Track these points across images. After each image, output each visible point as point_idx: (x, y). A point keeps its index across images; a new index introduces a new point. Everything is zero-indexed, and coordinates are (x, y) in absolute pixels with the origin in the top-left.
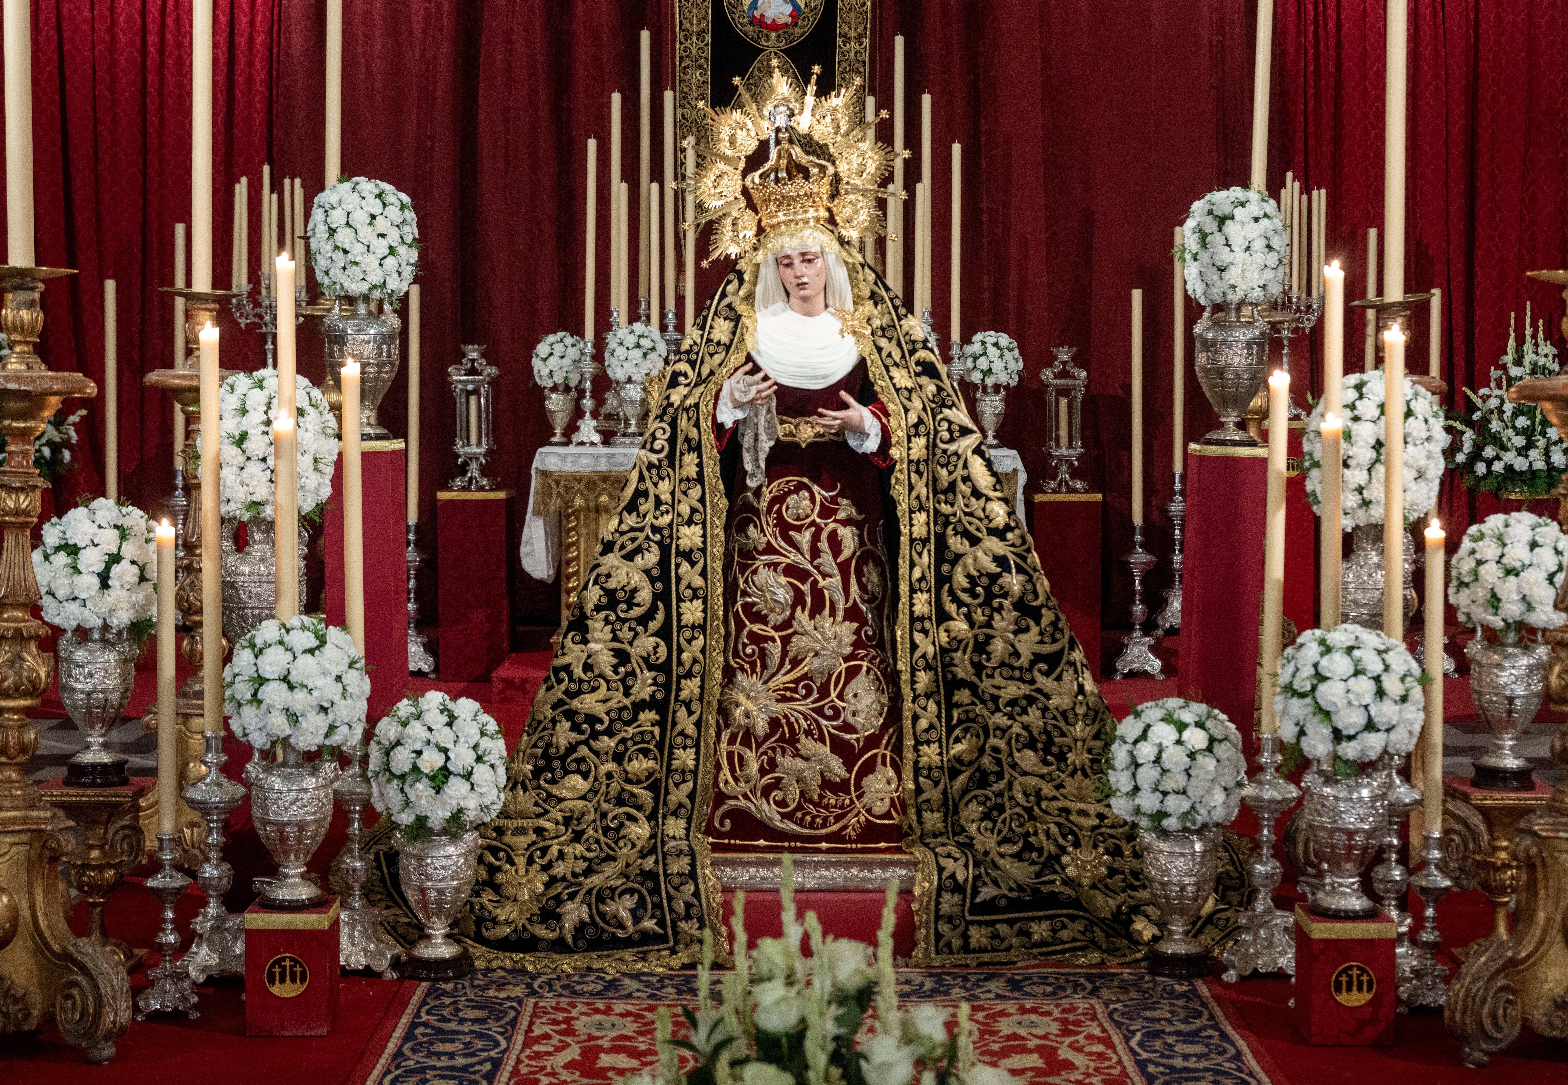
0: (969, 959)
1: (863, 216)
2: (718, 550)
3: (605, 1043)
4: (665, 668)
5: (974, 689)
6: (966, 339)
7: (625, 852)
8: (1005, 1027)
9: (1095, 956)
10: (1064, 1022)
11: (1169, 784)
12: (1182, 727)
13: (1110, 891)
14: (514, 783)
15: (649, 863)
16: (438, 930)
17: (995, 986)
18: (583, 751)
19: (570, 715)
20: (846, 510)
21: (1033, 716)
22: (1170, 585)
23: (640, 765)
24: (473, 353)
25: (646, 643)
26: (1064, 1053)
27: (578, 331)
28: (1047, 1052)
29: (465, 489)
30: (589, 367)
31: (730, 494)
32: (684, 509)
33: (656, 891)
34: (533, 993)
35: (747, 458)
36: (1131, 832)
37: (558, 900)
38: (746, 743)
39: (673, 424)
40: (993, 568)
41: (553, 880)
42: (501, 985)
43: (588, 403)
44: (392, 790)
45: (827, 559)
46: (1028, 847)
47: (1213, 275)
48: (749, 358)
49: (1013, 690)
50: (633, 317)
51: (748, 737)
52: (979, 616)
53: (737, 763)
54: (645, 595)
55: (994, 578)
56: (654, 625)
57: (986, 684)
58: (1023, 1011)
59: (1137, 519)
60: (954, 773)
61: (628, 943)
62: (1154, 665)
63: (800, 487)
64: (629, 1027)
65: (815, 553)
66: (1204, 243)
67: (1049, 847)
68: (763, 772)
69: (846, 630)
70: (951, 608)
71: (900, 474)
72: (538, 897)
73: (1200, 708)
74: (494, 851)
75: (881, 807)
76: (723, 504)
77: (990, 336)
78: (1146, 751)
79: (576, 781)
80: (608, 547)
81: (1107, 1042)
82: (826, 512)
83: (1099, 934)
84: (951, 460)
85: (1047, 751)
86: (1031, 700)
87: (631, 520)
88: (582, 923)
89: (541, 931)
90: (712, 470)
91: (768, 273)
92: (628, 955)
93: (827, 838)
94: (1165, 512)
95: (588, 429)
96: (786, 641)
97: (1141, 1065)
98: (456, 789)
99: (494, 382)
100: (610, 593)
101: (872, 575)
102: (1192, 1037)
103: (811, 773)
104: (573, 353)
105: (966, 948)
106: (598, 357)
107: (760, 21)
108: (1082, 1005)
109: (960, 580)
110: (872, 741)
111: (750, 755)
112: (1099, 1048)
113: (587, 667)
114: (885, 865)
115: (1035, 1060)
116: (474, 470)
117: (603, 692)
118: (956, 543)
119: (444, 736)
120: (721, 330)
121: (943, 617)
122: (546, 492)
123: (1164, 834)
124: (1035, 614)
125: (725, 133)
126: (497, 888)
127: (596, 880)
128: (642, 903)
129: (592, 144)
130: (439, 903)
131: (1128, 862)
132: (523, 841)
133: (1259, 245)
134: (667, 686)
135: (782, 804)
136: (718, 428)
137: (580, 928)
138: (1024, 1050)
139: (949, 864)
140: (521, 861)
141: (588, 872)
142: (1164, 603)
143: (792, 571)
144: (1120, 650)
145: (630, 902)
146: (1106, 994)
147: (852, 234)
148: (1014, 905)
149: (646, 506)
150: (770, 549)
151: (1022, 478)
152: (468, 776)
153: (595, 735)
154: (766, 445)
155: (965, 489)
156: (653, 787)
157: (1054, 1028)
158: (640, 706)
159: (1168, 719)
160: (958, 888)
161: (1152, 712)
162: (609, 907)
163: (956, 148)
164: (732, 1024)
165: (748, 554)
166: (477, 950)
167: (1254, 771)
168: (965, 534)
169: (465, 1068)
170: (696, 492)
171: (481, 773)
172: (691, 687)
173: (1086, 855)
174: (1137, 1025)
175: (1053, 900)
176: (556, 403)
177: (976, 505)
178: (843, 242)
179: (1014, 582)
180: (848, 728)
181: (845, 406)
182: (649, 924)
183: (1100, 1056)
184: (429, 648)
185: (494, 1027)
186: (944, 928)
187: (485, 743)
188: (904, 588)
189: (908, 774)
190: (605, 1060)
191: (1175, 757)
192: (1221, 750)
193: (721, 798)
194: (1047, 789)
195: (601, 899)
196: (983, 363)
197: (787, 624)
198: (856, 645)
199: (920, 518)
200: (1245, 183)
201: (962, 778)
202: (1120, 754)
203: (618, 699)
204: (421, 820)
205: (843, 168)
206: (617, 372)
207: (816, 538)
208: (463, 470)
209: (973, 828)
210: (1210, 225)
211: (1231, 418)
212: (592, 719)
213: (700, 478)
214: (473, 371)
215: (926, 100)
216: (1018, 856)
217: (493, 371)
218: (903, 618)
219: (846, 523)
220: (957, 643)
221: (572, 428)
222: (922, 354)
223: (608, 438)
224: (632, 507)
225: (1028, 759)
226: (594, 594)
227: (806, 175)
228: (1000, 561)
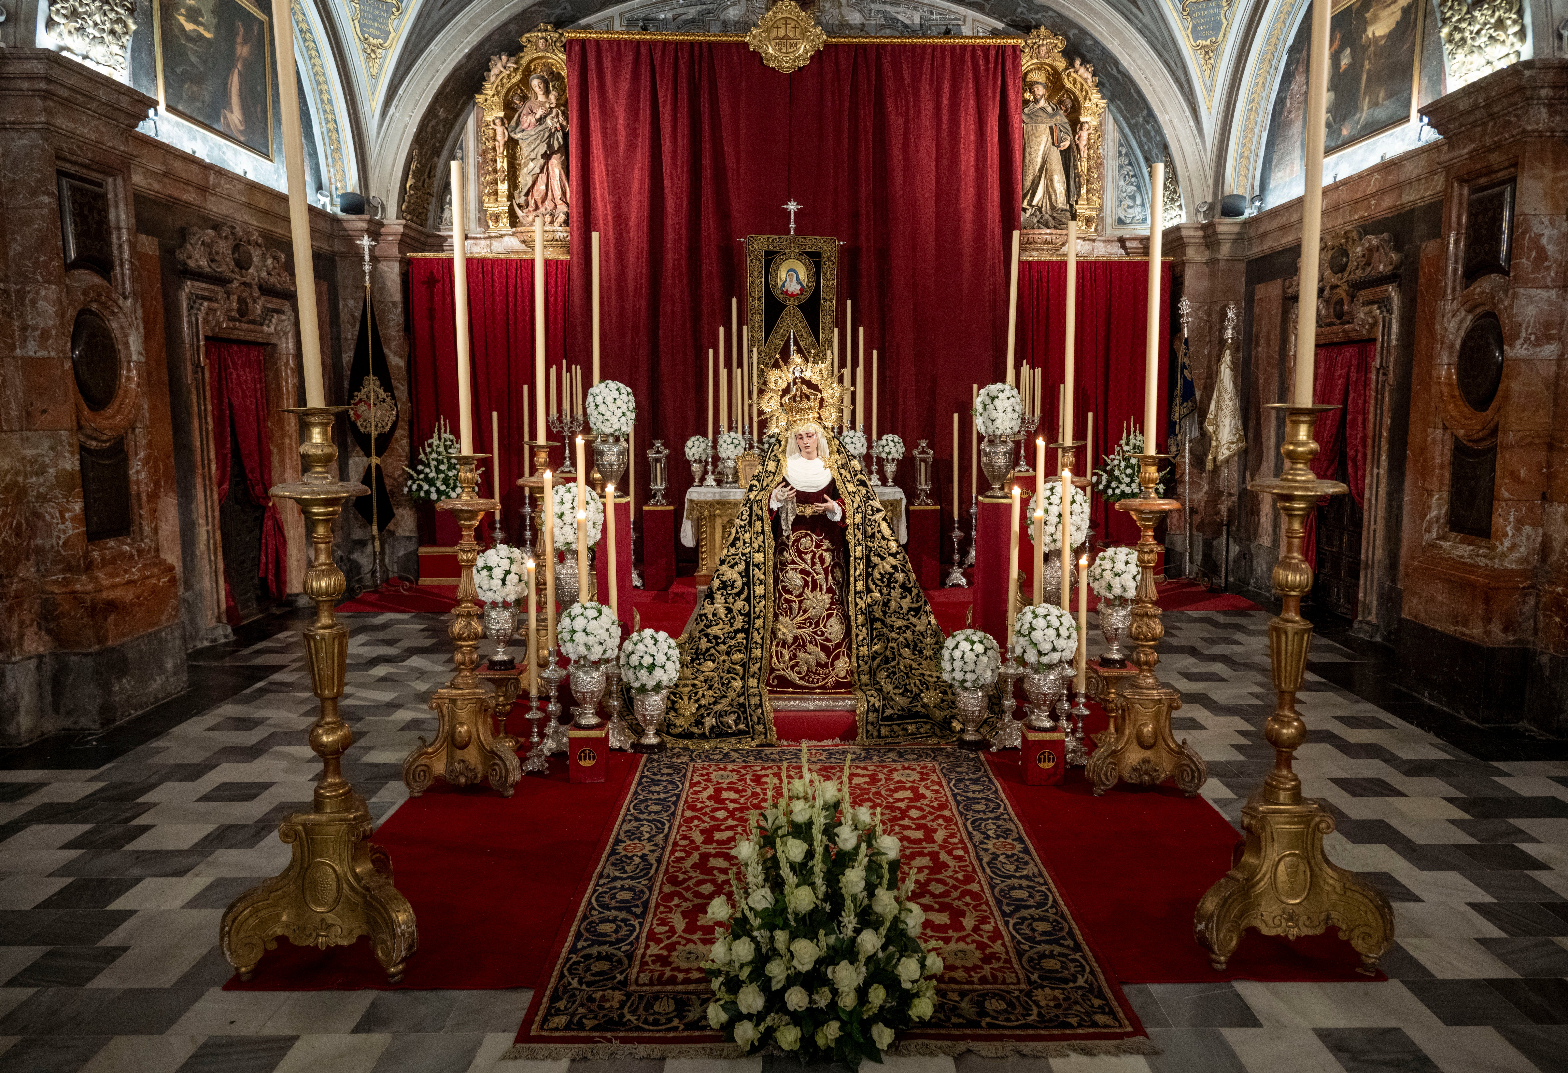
0: (881, 741)
1: (834, 416)
2: (770, 563)
3: (724, 786)
4: (748, 615)
5: (883, 622)
6: (879, 438)
7: (731, 693)
8: (896, 777)
9: (935, 740)
10: (922, 774)
11: (967, 668)
12: (973, 643)
13: (942, 709)
14: (683, 664)
15: (741, 700)
16: (651, 731)
17: (892, 755)
18: (713, 651)
19: (707, 635)
20: (826, 544)
21: (908, 634)
22: (970, 545)
23: (737, 656)
24: (658, 444)
25: (740, 604)
26: (922, 790)
27: (705, 435)
28: (914, 790)
29: (655, 505)
30: (710, 452)
31: (776, 539)
32: (756, 546)
33: (745, 712)
34: (692, 760)
35: (783, 523)
36: (951, 686)
37: (702, 716)
38: (783, 646)
39: (751, 508)
40: (891, 570)
41: (700, 707)
42: (679, 756)
43: (710, 468)
44: (630, 673)
45: (818, 566)
46: (906, 690)
47: (989, 423)
48: (784, 479)
49: (900, 623)
50: (730, 429)
51: (784, 644)
52: (885, 591)
53: (779, 655)
54: (739, 583)
55: (891, 575)
56: (743, 596)
57: (888, 620)
58: (904, 768)
59: (956, 517)
60: (874, 658)
61: (733, 735)
62: (963, 581)
63: (806, 535)
64: (734, 778)
65: (813, 564)
66: (985, 409)
67: (915, 690)
68: (791, 659)
69: (827, 597)
70: (873, 587)
71: (850, 530)
72: (693, 714)
73: (981, 634)
74: (674, 694)
75: (842, 674)
76: (773, 543)
77: (890, 437)
78: (957, 654)
79: (710, 663)
80: (722, 562)
81: (940, 784)
82: (818, 546)
83: (937, 730)
84: (872, 523)
85: (915, 648)
86: (908, 627)
87: (733, 550)
88: (713, 727)
89: (695, 730)
90: (768, 529)
91: (792, 442)
92: (733, 740)
93: (819, 688)
94: (968, 512)
95: (710, 479)
96: (801, 602)
97: (955, 796)
98: (658, 673)
99: (668, 457)
100: (724, 583)
101: (838, 573)
102: (976, 781)
103: (812, 659)
104: (703, 445)
105: (879, 736)
106: (715, 447)
107: (786, 293)
108: (929, 765)
109: (877, 575)
110: (838, 645)
111: (785, 652)
112: (936, 787)
113: (714, 615)
114: (844, 699)
115: (908, 794)
116: (659, 496)
117: (721, 625)
118: (875, 559)
119: (653, 650)
120: (771, 466)
121: (869, 591)
122: (692, 509)
123: (966, 689)
124: (910, 591)
125: (773, 379)
126: (676, 710)
127: (718, 707)
128: (739, 717)
129: (711, 351)
130: (651, 721)
131: (949, 697)
132: (687, 690)
133: (1009, 409)
134: (749, 623)
135: (799, 673)
136: (770, 511)
137: (712, 728)
138: (904, 788)
139: (872, 699)
140: (686, 698)
141: (715, 703)
142: (968, 553)
143: (802, 571)
144: (948, 575)
145: (734, 717)
146: (940, 759)
147: (829, 424)
148: (900, 717)
149: (739, 544)
150: (793, 562)
151: (904, 502)
152: (663, 667)
153: (718, 644)
154: (792, 518)
155: (879, 536)
156: (743, 665)
157: (917, 777)
158: (737, 631)
159: (967, 639)
160: (876, 710)
161: (960, 635)
162: (725, 719)
163: (875, 352)
164: (783, 820)
165: (784, 564)
166: (667, 739)
167: (1004, 660)
168: (879, 555)
169: (664, 799)
170: (761, 538)
171: (669, 665)
172: (759, 622)
173: (931, 693)
174: (953, 775)
175: (917, 715)
176: (696, 468)
177: (883, 543)
178: (825, 427)
179: (900, 576)
180: (828, 640)
181: (826, 501)
182: (742, 727)
183: (937, 792)
184: (640, 576)
185: (676, 778)
186: (870, 727)
187: (671, 652)
188: (852, 580)
189: (854, 659)
190: (725, 795)
191: (970, 657)
192: (990, 653)
193: (772, 670)
194: (915, 665)
195: (721, 716)
196: (887, 449)
197: (801, 595)
198: (832, 604)
199: (859, 548)
200: (1004, 381)
201: (877, 661)
202: (946, 654)
203: (728, 628)
204: (643, 686)
205: (824, 395)
206: (723, 454)
207: (813, 557)
208: (654, 496)
209: (882, 682)
210: (988, 401)
211: (997, 486)
212: (716, 637)
213: (763, 532)
214: (658, 452)
215: (861, 329)
216: (902, 694)
217: (667, 452)
218: (852, 593)
219: (826, 550)
220: (875, 602)
221: (703, 479)
222: (860, 476)
223: (719, 483)
224: (733, 545)
225: (906, 652)
226: (716, 583)
227: (808, 398)
228: (894, 567)
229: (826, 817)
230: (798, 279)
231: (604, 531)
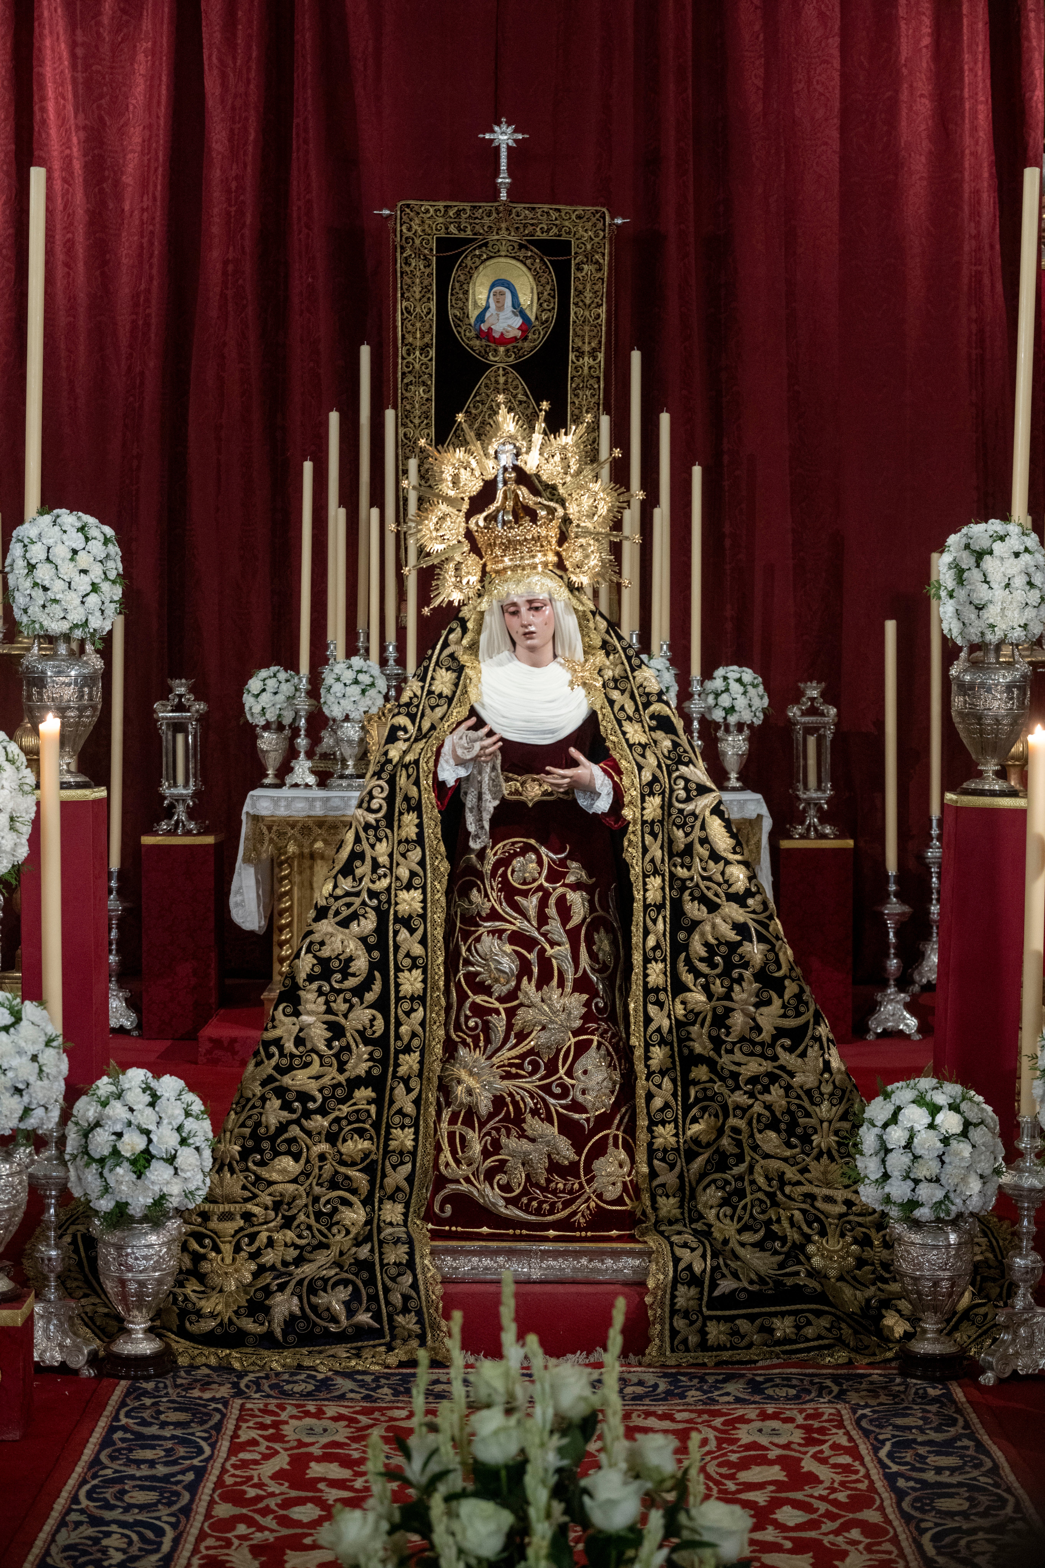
0: (707, 1358)
1: (594, 561)
2: (439, 917)
3: (316, 1451)
4: (382, 1042)
5: (712, 1065)
6: (707, 674)
7: (339, 1239)
8: (745, 1435)
9: (842, 1356)
10: (808, 1429)
11: (921, 1172)
12: (934, 1110)
13: (858, 1283)
14: (220, 1164)
15: (364, 1252)
16: (139, 1324)
17: (734, 1388)
18: (294, 1131)
19: (281, 1092)
20: (575, 872)
21: (776, 1095)
23: (355, 1146)
24: (180, 688)
25: (362, 1016)
26: (808, 1465)
27: (292, 665)
28: (790, 1464)
29: (171, 833)
30: (303, 704)
31: (452, 857)
32: (403, 873)
33: (371, 1282)
34: (239, 1393)
35: (470, 818)
36: (881, 1222)
37: (267, 1291)
38: (468, 1122)
39: (392, 782)
40: (733, 936)
41: (262, 1269)
42: (206, 1385)
43: (302, 742)
44: (91, 1174)
45: (555, 926)
46: (771, 1236)
47: (970, 614)
48: (473, 712)
49: (754, 1067)
50: (351, 651)
51: (470, 1116)
52: (718, 988)
53: (458, 1144)
54: (361, 964)
55: (733, 947)
56: (370, 997)
57: (725, 1060)
58: (764, 1416)
59: (892, 867)
60: (691, 1156)
61: (341, 1338)
62: (910, 1023)
63: (527, 849)
64: (341, 1433)
65: (543, 919)
66: (960, 580)
67: (793, 1235)
68: (486, 1154)
69: (576, 1002)
70: (688, 978)
71: (634, 835)
72: (245, 1288)
73: (953, 1089)
74: (199, 1237)
75: (613, 1193)
76: (445, 867)
77: (733, 672)
78: (896, 1136)
79: (287, 1163)
80: (322, 913)
81: (853, 1452)
82: (555, 876)
83: (846, 1331)
84: (688, 820)
85: (791, 1132)
86: (773, 1078)
87: (346, 884)
88: (292, 1315)
89: (249, 1325)
90: (433, 830)
91: (493, 622)
92: (341, 1351)
93: (554, 1225)
94: (921, 858)
95: (303, 771)
96: (511, 1013)
97: (891, 1479)
98: (158, 1174)
99: (202, 719)
100: (324, 962)
101: (603, 943)
102: (946, 1447)
103: (538, 1155)
104: (286, 689)
105: (703, 1346)
106: (314, 692)
107: (489, 335)
108: (828, 1410)
109: (698, 948)
110: (603, 1121)
111: (472, 1136)
112: (846, 1459)
113: (299, 1041)
114: (616, 1255)
115: (776, 1473)
116: (181, 813)
117: (315, 1069)
118: (693, 910)
119: (146, 1118)
120: (443, 681)
121: (679, 988)
122: (257, 839)
123: (916, 1225)
124: (778, 986)
125: (448, 472)
126: (202, 1278)
127: (307, 1270)
128: (356, 1295)
129: (308, 466)
130: (140, 1295)
131: (878, 1253)
132: (229, 1227)
133: (1019, 581)
134: (384, 1062)
135: (506, 1188)
136: (439, 786)
137: (291, 1321)
138: (764, 1461)
139: (686, 1255)
140: (227, 1249)
141: (299, 1261)
142: (919, 957)
143: (517, 938)
144: (873, 1007)
145: (344, 1293)
146: (854, 1398)
147: (583, 579)
148: (755, 1299)
149: (363, 869)
150: (494, 915)
151: (767, 824)
152: (171, 1160)
153: (307, 1114)
154: (491, 804)
155: (704, 852)
156: (370, 1169)
157: (797, 1436)
158: (355, 1083)
159: (920, 1101)
160: (695, 1280)
161: (902, 1093)
162: (322, 1300)
163: (697, 471)
165: (471, 921)
166: (180, 1345)
167: (1013, 1156)
168: (703, 900)
169: (166, 1478)
170: (415, 855)
171: (186, 1156)
172: (409, 1062)
173: (833, 1244)
174: (886, 1433)
175: (797, 1294)
176: (268, 741)
177: (714, 868)
178: (573, 588)
179: (755, 951)
180: (577, 1107)
181: (575, 764)
182: (364, 1318)
183: (846, 1469)
184: (132, 1004)
185: (198, 1432)
186: (680, 1323)
187: (190, 1125)
188: (637, 958)
189: (641, 1156)
190: (316, 1470)
191: (927, 1142)
192: (976, 1134)
193: (441, 1181)
194: (791, 1173)
195: (312, 1290)
196: (725, 700)
197: (512, 995)
198: (587, 1017)
199: (655, 882)
200: (1005, 516)
201: (700, 1161)
202: (868, 1138)
203: (332, 1075)
204: (121, 1207)
205: (573, 509)
206: (334, 709)
207: (543, 903)
208: (169, 812)
209: (711, 1215)
210: (967, 560)
211: (990, 767)
212: (304, 1097)
213: (420, 840)
214: (180, 707)
215: (665, 419)
216: (759, 1245)
217: (200, 707)
218: (637, 989)
219: (575, 887)
220: (693, 1016)
221: (285, 769)
222: (656, 707)
223: (323, 779)
224: (347, 870)
225: (770, 1140)
226: (306, 963)
227: (534, 518)
228: (741, 928)
229: (561, 1451)
230: (516, 304)
231: (35, 840)
